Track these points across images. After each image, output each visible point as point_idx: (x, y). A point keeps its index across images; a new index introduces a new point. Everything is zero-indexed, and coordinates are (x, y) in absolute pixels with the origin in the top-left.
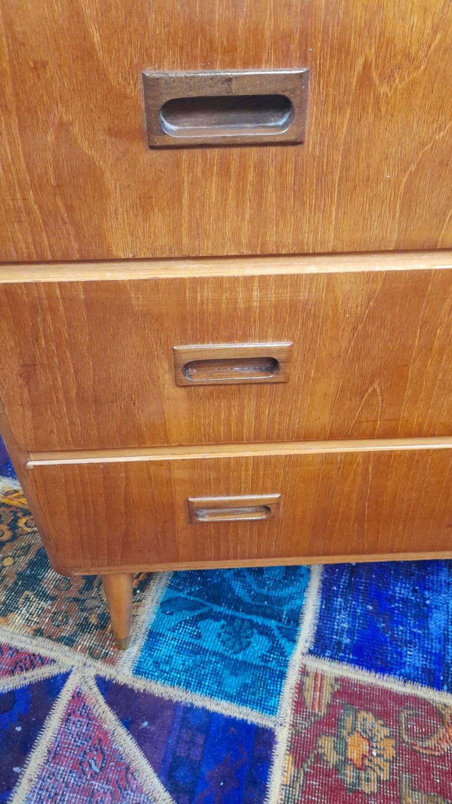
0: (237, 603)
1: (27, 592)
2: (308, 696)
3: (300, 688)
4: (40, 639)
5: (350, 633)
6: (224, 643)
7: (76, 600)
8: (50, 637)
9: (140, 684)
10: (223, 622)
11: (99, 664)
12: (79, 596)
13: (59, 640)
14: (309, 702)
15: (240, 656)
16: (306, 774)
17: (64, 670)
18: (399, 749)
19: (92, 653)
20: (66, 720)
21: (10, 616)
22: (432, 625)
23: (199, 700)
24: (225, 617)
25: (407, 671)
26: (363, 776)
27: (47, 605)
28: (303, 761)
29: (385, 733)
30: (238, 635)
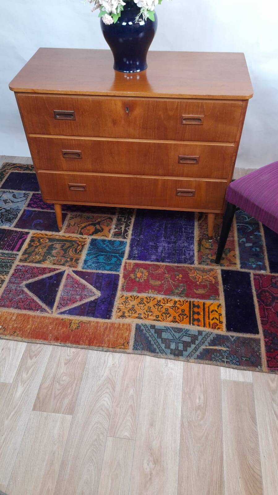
0: (107, 252)
1: (48, 256)
2: (127, 267)
3: (125, 266)
4: (55, 265)
5: (138, 254)
6: (105, 260)
7: (62, 256)
8: (58, 265)
9: (84, 270)
10: (104, 256)
11: (72, 268)
12: (63, 255)
13: (60, 265)
15: (109, 262)
16: (127, 281)
17: (63, 270)
18: (149, 274)
19: (70, 266)
20: (67, 279)
21: (45, 261)
22: (159, 250)
23: (100, 271)
24: (104, 255)
25: (152, 260)
26: (140, 279)
27: (55, 258)
28: (126, 279)
29: (146, 271)
30: (108, 258)
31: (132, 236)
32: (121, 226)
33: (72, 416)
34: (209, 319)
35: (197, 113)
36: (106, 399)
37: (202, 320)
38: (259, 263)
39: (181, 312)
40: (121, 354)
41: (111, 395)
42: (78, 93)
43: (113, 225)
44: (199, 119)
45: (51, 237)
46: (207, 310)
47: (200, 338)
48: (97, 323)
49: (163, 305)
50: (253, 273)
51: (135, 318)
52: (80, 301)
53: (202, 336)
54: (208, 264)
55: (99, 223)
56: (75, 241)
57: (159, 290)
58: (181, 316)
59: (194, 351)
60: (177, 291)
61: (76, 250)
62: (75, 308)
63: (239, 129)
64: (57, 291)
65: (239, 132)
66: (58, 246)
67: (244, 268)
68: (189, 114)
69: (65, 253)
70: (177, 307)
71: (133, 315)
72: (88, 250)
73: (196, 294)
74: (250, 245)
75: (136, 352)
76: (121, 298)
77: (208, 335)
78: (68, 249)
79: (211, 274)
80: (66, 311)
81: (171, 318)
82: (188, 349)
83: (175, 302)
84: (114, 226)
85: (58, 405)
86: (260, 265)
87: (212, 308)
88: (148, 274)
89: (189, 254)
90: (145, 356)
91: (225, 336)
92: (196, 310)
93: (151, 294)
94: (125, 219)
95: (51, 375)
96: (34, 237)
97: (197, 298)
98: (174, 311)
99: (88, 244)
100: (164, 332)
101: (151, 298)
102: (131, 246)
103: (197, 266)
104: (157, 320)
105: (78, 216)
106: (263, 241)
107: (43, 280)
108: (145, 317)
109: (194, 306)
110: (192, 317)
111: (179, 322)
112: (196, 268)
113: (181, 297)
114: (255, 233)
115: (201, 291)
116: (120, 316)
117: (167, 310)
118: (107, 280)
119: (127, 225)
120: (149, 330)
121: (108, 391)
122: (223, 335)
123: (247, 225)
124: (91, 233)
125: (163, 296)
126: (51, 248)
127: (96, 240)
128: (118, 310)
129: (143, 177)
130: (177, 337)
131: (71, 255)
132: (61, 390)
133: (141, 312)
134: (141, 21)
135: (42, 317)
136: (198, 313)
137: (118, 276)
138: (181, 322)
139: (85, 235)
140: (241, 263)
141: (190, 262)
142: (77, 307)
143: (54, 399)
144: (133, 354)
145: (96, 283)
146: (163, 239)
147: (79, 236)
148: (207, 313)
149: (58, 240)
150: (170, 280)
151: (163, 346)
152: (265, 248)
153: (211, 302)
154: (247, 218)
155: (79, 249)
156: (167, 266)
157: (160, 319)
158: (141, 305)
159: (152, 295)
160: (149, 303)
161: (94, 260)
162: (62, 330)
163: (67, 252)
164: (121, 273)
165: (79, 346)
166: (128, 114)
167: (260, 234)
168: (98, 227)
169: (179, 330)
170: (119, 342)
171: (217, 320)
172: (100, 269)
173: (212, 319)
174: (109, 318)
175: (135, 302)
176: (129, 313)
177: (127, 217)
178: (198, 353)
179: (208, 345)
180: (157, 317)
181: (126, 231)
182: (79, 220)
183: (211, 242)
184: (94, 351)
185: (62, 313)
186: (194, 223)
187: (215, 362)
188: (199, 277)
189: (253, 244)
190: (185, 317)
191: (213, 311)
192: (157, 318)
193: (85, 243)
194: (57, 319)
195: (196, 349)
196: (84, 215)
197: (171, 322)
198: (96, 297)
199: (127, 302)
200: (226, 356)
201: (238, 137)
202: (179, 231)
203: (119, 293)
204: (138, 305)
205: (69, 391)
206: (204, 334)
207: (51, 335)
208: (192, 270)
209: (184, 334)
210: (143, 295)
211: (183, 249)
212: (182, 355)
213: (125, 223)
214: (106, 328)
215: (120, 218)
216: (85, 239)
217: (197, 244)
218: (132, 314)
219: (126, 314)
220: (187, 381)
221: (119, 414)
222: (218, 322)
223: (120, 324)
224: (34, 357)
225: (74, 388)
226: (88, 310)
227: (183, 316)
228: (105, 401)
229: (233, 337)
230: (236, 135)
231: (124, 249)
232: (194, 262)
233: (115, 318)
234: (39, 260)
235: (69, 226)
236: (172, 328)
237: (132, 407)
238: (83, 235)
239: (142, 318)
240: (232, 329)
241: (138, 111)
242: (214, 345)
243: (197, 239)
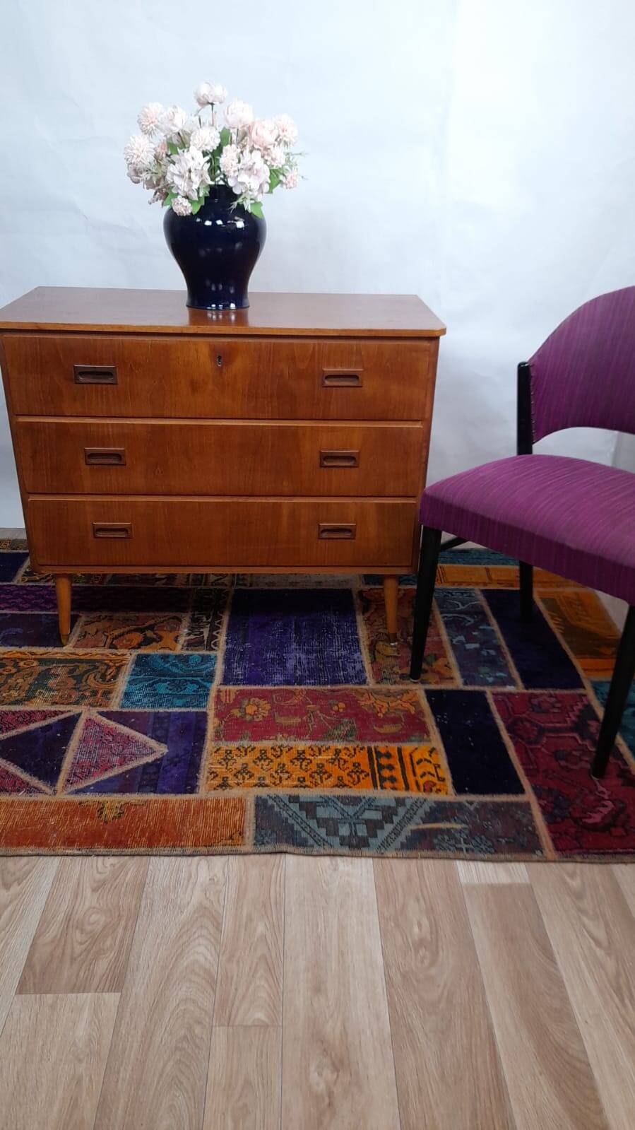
0: (174, 675)
1: (39, 691)
2: (223, 698)
3: (218, 697)
4: (57, 705)
5: (243, 674)
6: (170, 690)
7: (72, 688)
8: (63, 704)
9: (126, 710)
10: (168, 683)
11: (98, 708)
12: (74, 687)
13: (69, 704)
14: (223, 700)
15: (182, 693)
16: (226, 722)
17: (77, 712)
18: (273, 707)
19: (91, 705)
20: (86, 729)
21: (33, 700)
22: (288, 665)
23: (161, 710)
24: (169, 681)
25: (276, 682)
26: (255, 717)
27: (56, 693)
28: (223, 718)
29: (265, 702)
30: (179, 686)
31: (227, 644)
32: (201, 630)
33: (120, 994)
34: (415, 774)
35: (349, 366)
36: (202, 949)
37: (400, 778)
38: (499, 674)
39: (353, 768)
40: (227, 857)
41: (212, 940)
42: (126, 330)
43: (184, 629)
44: (353, 377)
45: (45, 656)
46: (407, 760)
47: (401, 811)
48: (165, 802)
49: (311, 758)
50: (491, 692)
51: (252, 787)
52: (121, 765)
53: (405, 806)
54: (395, 683)
55: (151, 628)
56: (101, 661)
57: (299, 732)
58: (353, 774)
59: (393, 836)
60: (336, 732)
61: (103, 676)
62: (110, 780)
63: (429, 395)
64: (65, 751)
65: (428, 399)
66: (61, 671)
67: (471, 684)
68: (335, 367)
69: (79, 682)
70: (341, 758)
71: (247, 781)
72: (132, 675)
73: (380, 734)
74: (477, 645)
75: (263, 849)
76: (215, 752)
77: (417, 804)
78: (86, 676)
79: (406, 697)
80: (89, 786)
81: (332, 781)
82: (379, 832)
83: (337, 752)
84: (186, 630)
85: (82, 974)
86: (501, 678)
87: (416, 757)
88: (270, 707)
89: (354, 668)
90: (283, 856)
91: (455, 803)
92: (384, 761)
93: (281, 741)
94: (207, 619)
95: (61, 917)
96: (5, 658)
97: (382, 740)
98: (337, 766)
99: (130, 664)
100: (319, 806)
101: (282, 748)
102: (228, 662)
103: (374, 687)
104: (301, 786)
105: (103, 619)
106: (499, 639)
107: (29, 733)
108: (274, 783)
109: (379, 754)
110: (377, 775)
111: (352, 785)
112: (373, 690)
113: (349, 741)
114: (481, 627)
115: (389, 729)
116: (218, 786)
117: (321, 766)
118: (179, 722)
119: (214, 628)
120: (287, 806)
121: (204, 932)
122: (450, 803)
123: (463, 616)
124: (135, 643)
125: (309, 743)
126: (45, 675)
127: (147, 656)
128: (211, 774)
129: (251, 500)
130: (351, 813)
131: (92, 685)
132: (87, 943)
133: (264, 774)
134: (237, 221)
135: (31, 803)
136: (391, 767)
137: (205, 714)
138: (354, 785)
139: (122, 647)
140: (463, 676)
141: (357, 681)
142: (116, 776)
143: (71, 964)
144: (254, 854)
145: (154, 730)
146: (294, 646)
147: (107, 651)
148: (410, 766)
149: (60, 661)
150: (320, 715)
151: (322, 832)
152: (506, 650)
153: (415, 745)
154: (460, 605)
155: (110, 674)
156: (308, 692)
157: (308, 783)
158: (262, 762)
159: (285, 743)
160: (279, 756)
161: (147, 691)
162: (80, 825)
163: (83, 680)
164: (210, 709)
165: (126, 850)
166: (221, 369)
167: (489, 628)
168: (149, 634)
169: (355, 801)
170: (219, 833)
171: (433, 775)
172: (161, 706)
173: (423, 775)
174: (192, 791)
175: (247, 759)
176: (237, 777)
177: (211, 613)
178: (402, 838)
179: (421, 822)
180: (302, 780)
181: (212, 637)
182: (107, 624)
183: (395, 646)
184: (162, 858)
185: (78, 792)
186: (355, 617)
187: (441, 853)
188: (383, 707)
189: (481, 644)
190: (362, 776)
191: (420, 761)
192: (301, 782)
193: (124, 662)
194: (69, 804)
195: (396, 832)
196: (117, 615)
197: (334, 786)
198: (158, 756)
199: (229, 760)
200: (464, 839)
201: (427, 409)
202: (327, 632)
203: (209, 745)
204: (255, 762)
205: (108, 943)
206: (408, 803)
207: (55, 835)
208: (364, 694)
209: (367, 807)
210: (266, 744)
211: (340, 660)
212: (366, 845)
213: (209, 625)
214: (187, 811)
215: (196, 616)
216: (123, 655)
217: (367, 650)
218: (244, 778)
219: (230, 782)
220: (385, 895)
221: (235, 978)
222: (435, 780)
223: (218, 802)
224: (16, 883)
225: (119, 936)
226: (142, 780)
227: (358, 774)
228: (198, 953)
229: (471, 803)
230: (424, 405)
231: (212, 669)
232: (367, 680)
233: (205, 790)
234: (19, 698)
235: (85, 636)
236: (338, 798)
237: (266, 959)
238: (116, 648)
239: (267, 786)
240: (467, 789)
241: (239, 364)
242: (436, 821)
243: (367, 643)
